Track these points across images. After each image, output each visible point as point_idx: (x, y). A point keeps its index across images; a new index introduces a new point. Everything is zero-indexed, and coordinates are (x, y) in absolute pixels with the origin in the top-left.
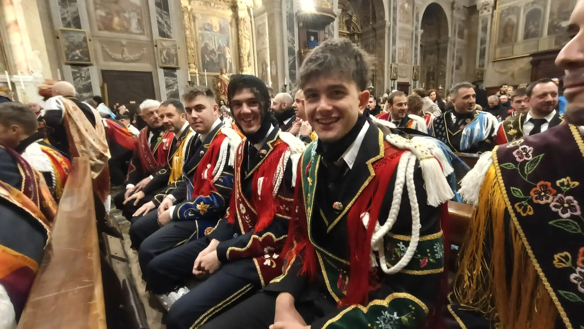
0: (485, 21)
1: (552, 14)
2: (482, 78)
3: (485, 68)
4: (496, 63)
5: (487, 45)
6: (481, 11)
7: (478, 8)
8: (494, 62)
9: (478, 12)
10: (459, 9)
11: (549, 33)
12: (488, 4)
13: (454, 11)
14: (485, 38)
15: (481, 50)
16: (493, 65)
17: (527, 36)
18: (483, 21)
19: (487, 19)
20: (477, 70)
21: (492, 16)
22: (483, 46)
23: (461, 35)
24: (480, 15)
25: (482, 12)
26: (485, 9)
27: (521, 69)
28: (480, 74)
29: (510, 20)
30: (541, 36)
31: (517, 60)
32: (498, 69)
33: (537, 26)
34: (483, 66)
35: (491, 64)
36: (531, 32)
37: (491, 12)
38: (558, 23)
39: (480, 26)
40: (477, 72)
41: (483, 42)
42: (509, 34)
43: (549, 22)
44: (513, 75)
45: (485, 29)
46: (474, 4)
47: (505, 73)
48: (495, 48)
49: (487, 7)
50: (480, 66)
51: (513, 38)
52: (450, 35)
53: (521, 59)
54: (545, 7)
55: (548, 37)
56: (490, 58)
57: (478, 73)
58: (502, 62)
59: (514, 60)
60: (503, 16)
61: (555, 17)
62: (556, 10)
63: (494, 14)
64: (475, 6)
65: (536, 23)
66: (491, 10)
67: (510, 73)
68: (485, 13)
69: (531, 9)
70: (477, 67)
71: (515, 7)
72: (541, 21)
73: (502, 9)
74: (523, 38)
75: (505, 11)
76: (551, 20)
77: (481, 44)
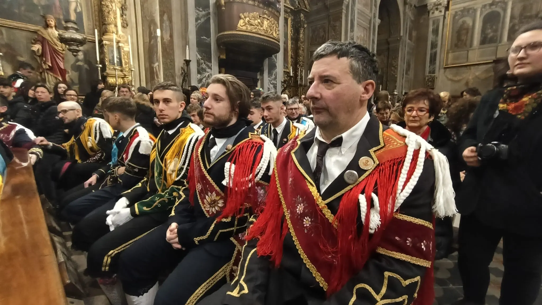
0: (436, 22)
1: (512, 18)
2: (433, 85)
3: (436, 74)
4: (448, 70)
5: (438, 49)
6: (432, 11)
7: (429, 7)
8: (445, 68)
9: (429, 12)
10: (411, 6)
12: (440, 4)
13: (407, 7)
14: (437, 41)
15: (431, 54)
16: (445, 72)
17: (484, 41)
18: (434, 23)
19: (438, 20)
20: (427, 76)
21: (444, 17)
22: (434, 50)
23: (411, 36)
24: (431, 15)
25: (433, 13)
26: (437, 9)
27: (477, 77)
28: (431, 81)
29: (464, 22)
30: (500, 42)
31: (472, 68)
32: (450, 77)
33: (496, 31)
34: (434, 72)
35: (442, 71)
36: (489, 36)
37: (443, 14)
39: (431, 28)
40: (427, 78)
41: (434, 45)
42: (464, 38)
43: (509, 26)
44: (467, 83)
45: (436, 32)
46: (425, 4)
47: (459, 81)
48: (448, 53)
49: (439, 7)
50: (430, 72)
51: (468, 42)
52: (402, 34)
53: (476, 66)
54: (505, 10)
55: (508, 43)
56: (442, 64)
57: (428, 80)
59: (468, 67)
60: (457, 17)
61: (516, 21)
62: (517, 12)
63: (446, 16)
64: (426, 6)
65: (494, 27)
66: (443, 10)
67: (464, 82)
68: (437, 13)
69: (489, 11)
70: (427, 73)
71: (471, 8)
72: (500, 25)
73: (456, 10)
74: (479, 43)
75: (459, 13)
76: (512, 24)
77: (432, 48)
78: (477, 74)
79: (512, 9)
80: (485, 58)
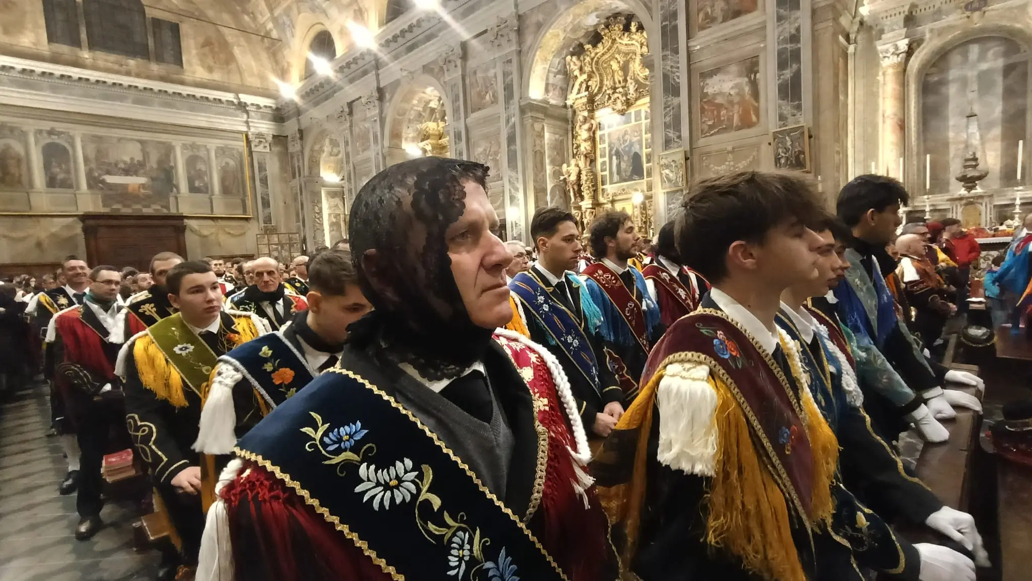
1: (86, 160)
11: (90, 186)
17: (52, 182)
27: (53, 235)
29: (8, 147)
30: (78, 188)
31: (42, 220)
32: (3, 231)
33: (68, 172)
36: (59, 177)
38: (100, 175)
42: (14, 170)
43: (85, 170)
44: (39, 245)
47: (23, 239)
53: (48, 219)
54: (73, 146)
55: (88, 192)
58: (12, 219)
59: (34, 219)
61: (93, 165)
62: (92, 155)
65: (63, 166)
67: (32, 242)
69: (48, 141)
71: (16, 128)
72: (72, 165)
74: (44, 184)
76: (88, 168)
78: (54, 230)
79: (83, 148)
80: (62, 209)
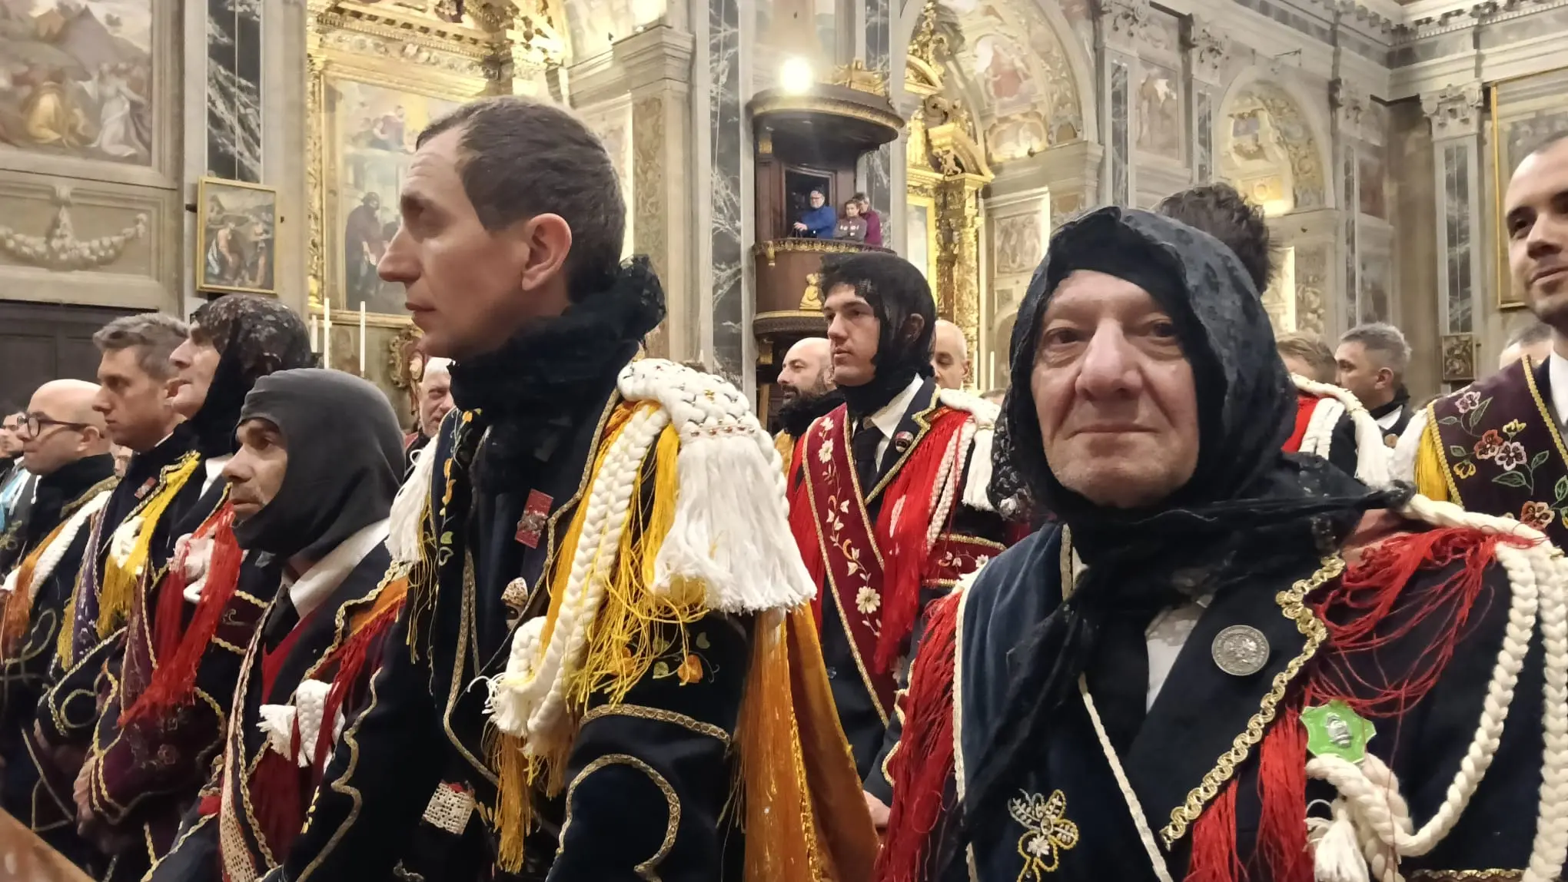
0: (1455, 155)
3: (1477, 332)
4: (1514, 315)
5: (1473, 246)
6: (1436, 120)
7: (1427, 107)
8: (1504, 310)
9: (1429, 121)
10: (1357, 108)
12: (1461, 98)
13: (1341, 112)
14: (1464, 217)
15: (1452, 261)
16: (1504, 323)
18: (1449, 157)
19: (1461, 150)
20: (1447, 338)
21: (1481, 141)
22: (1460, 250)
23: (1372, 202)
24: (1437, 134)
25: (1442, 125)
26: (1453, 112)
28: (1458, 357)
34: (1467, 326)
35: (1496, 319)
37: (1473, 129)
39: (1441, 174)
40: (1445, 347)
41: (1457, 234)
45: (1458, 186)
46: (1414, 94)
49: (1458, 106)
50: (1453, 326)
56: (1490, 294)
57: (1451, 351)
60: (1519, 143)
63: (1487, 135)
64: (1415, 100)
66: (1474, 116)
68: (1454, 126)
70: (1445, 329)
73: (1515, 119)
75: (1525, 128)
77: (1452, 242)
